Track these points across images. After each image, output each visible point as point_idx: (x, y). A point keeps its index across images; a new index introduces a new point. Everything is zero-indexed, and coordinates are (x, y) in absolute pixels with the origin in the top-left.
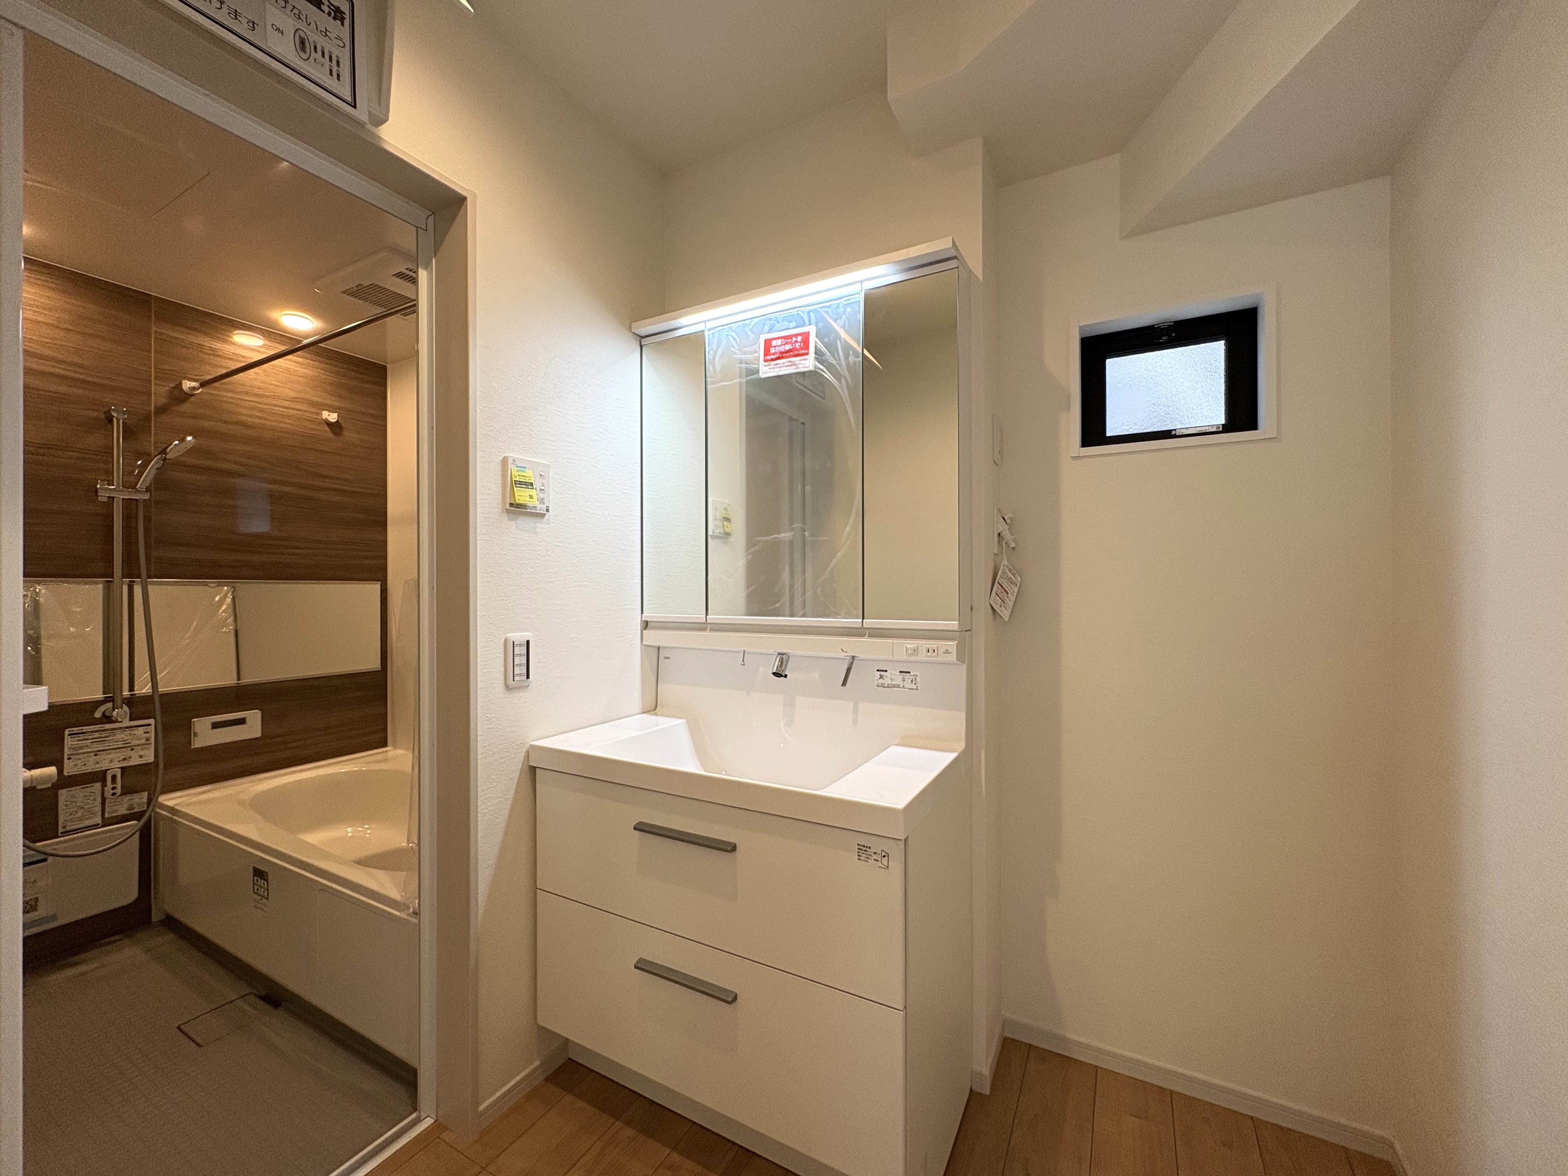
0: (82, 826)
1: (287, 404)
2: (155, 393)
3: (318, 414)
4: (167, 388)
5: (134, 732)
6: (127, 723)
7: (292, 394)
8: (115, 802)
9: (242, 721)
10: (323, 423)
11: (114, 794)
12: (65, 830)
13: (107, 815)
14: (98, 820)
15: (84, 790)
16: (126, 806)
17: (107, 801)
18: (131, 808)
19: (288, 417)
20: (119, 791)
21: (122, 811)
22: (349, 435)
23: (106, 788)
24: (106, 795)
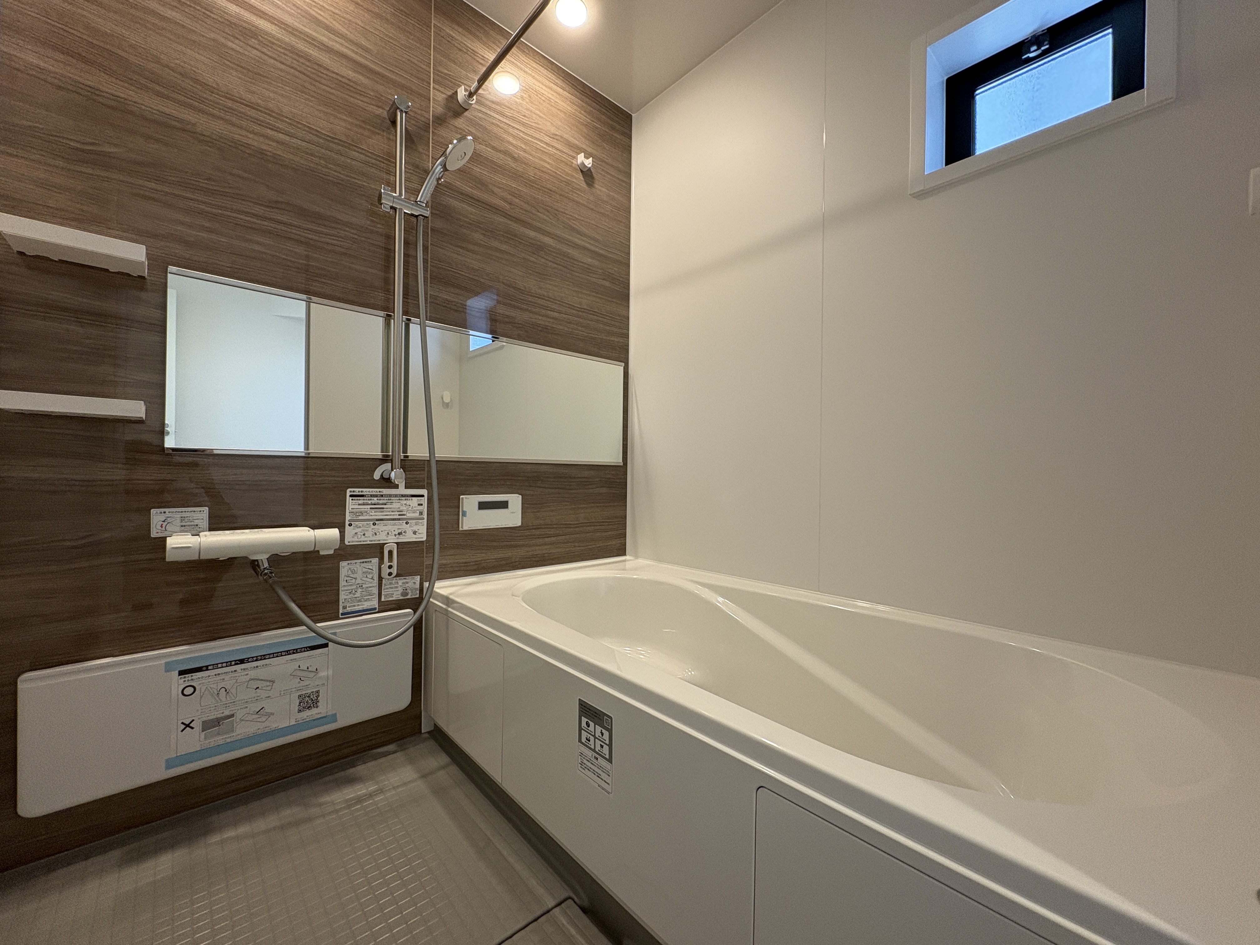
0: (360, 608)
1: (547, 139)
2: (434, 99)
3: (575, 158)
4: (444, 96)
5: (408, 502)
6: (402, 490)
7: (553, 130)
8: (391, 584)
9: (504, 505)
10: (577, 169)
11: (390, 574)
12: (345, 611)
13: (383, 599)
14: (375, 603)
15: (363, 565)
16: (400, 590)
17: (384, 581)
18: (405, 594)
19: (550, 155)
20: (394, 571)
21: (397, 595)
22: (600, 188)
23: (383, 566)
24: (382, 575)
